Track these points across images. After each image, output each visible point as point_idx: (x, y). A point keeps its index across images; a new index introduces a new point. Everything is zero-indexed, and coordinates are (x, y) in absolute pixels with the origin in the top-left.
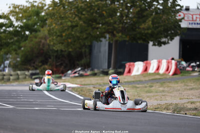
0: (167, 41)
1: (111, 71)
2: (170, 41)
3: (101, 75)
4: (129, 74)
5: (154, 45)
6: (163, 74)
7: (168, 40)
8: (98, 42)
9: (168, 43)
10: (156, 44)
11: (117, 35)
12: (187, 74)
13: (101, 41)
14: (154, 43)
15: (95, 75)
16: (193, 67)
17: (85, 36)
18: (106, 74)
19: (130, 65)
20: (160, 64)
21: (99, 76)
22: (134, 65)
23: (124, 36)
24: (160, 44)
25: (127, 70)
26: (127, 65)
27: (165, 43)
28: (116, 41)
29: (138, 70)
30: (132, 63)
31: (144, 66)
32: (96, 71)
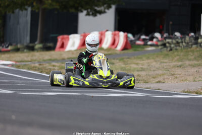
0: (103, 10)
1: (38, 46)
2: (106, 10)
3: (25, 51)
4: (61, 49)
5: (88, 14)
6: (108, 49)
7: (105, 9)
8: (22, 11)
9: (104, 12)
10: (91, 13)
11: (46, 2)
12: (140, 49)
13: (26, 10)
14: (88, 12)
15: (17, 50)
16: (144, 40)
17: (6, 4)
18: (32, 49)
19: (62, 39)
20: (103, 37)
21: (23, 51)
22: (68, 39)
23: (54, 4)
24: (95, 13)
25: (59, 44)
26: (60, 39)
27: (100, 12)
28: (44, 10)
29: (73, 44)
30: (65, 36)
31: (81, 39)
32: (19, 46)
